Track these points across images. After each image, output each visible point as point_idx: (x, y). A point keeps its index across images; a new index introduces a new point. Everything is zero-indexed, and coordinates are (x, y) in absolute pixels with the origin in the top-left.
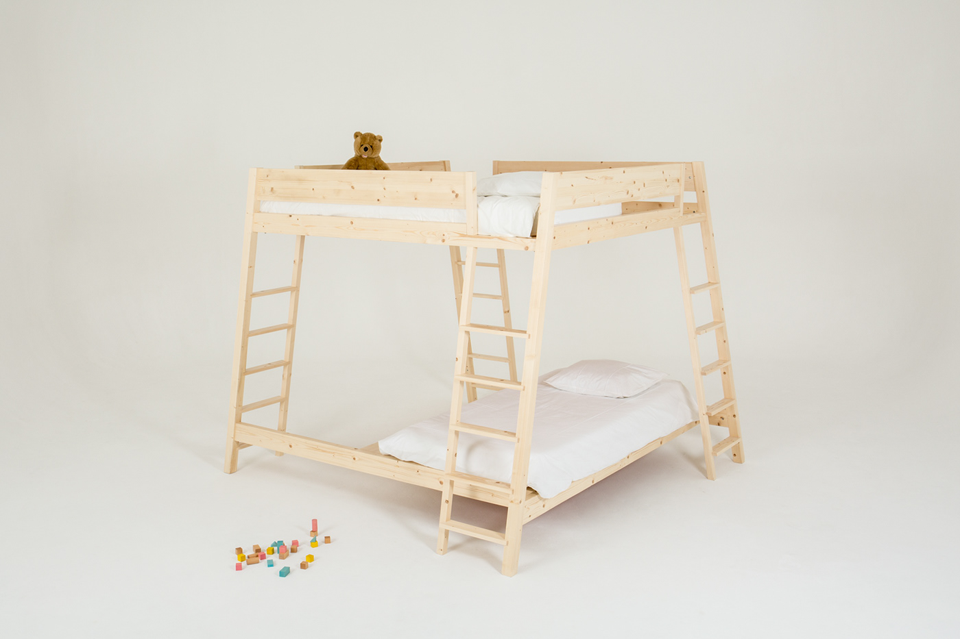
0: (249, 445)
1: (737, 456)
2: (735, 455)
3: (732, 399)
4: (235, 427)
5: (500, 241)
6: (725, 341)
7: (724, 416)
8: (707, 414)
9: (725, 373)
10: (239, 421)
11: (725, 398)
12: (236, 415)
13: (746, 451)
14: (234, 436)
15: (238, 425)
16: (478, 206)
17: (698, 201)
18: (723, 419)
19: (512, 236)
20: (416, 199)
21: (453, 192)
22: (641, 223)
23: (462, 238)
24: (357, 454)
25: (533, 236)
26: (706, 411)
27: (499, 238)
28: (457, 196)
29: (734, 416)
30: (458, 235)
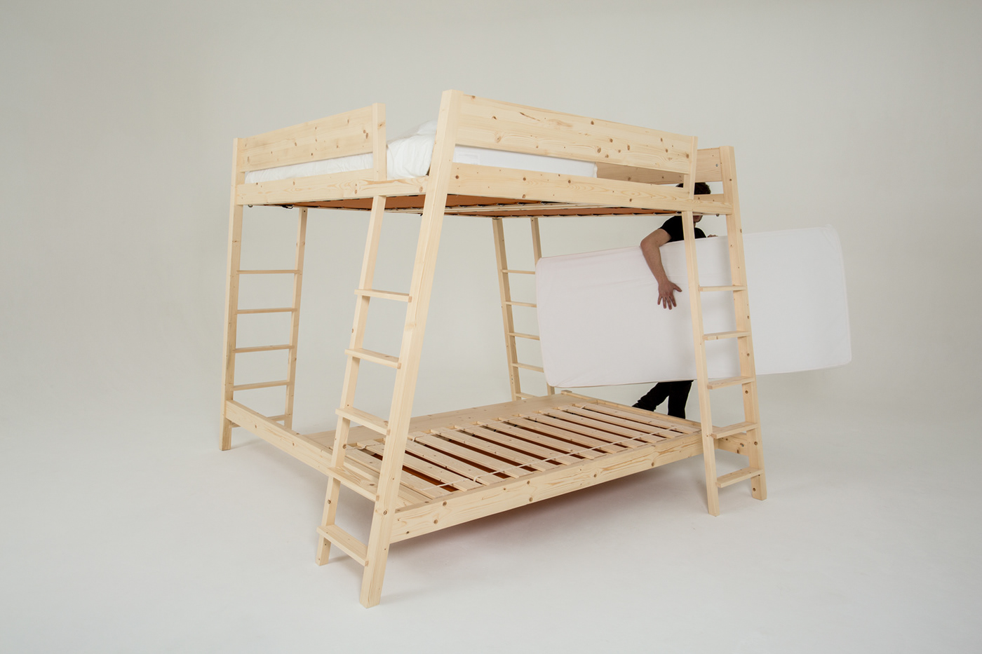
0: (238, 426)
1: (758, 491)
2: (754, 489)
3: (753, 423)
4: (225, 404)
5: (400, 184)
6: (748, 355)
7: (744, 443)
8: (712, 435)
9: (747, 392)
10: (230, 398)
11: (746, 422)
12: (226, 392)
13: (770, 485)
14: (225, 412)
15: (228, 403)
16: (387, 146)
17: (724, 191)
18: (743, 445)
19: (412, 177)
20: (337, 147)
21: (364, 132)
22: (622, 192)
23: (371, 186)
24: (297, 439)
25: (428, 174)
26: (711, 432)
27: (399, 181)
28: (367, 136)
29: (756, 443)
30: (367, 183)
